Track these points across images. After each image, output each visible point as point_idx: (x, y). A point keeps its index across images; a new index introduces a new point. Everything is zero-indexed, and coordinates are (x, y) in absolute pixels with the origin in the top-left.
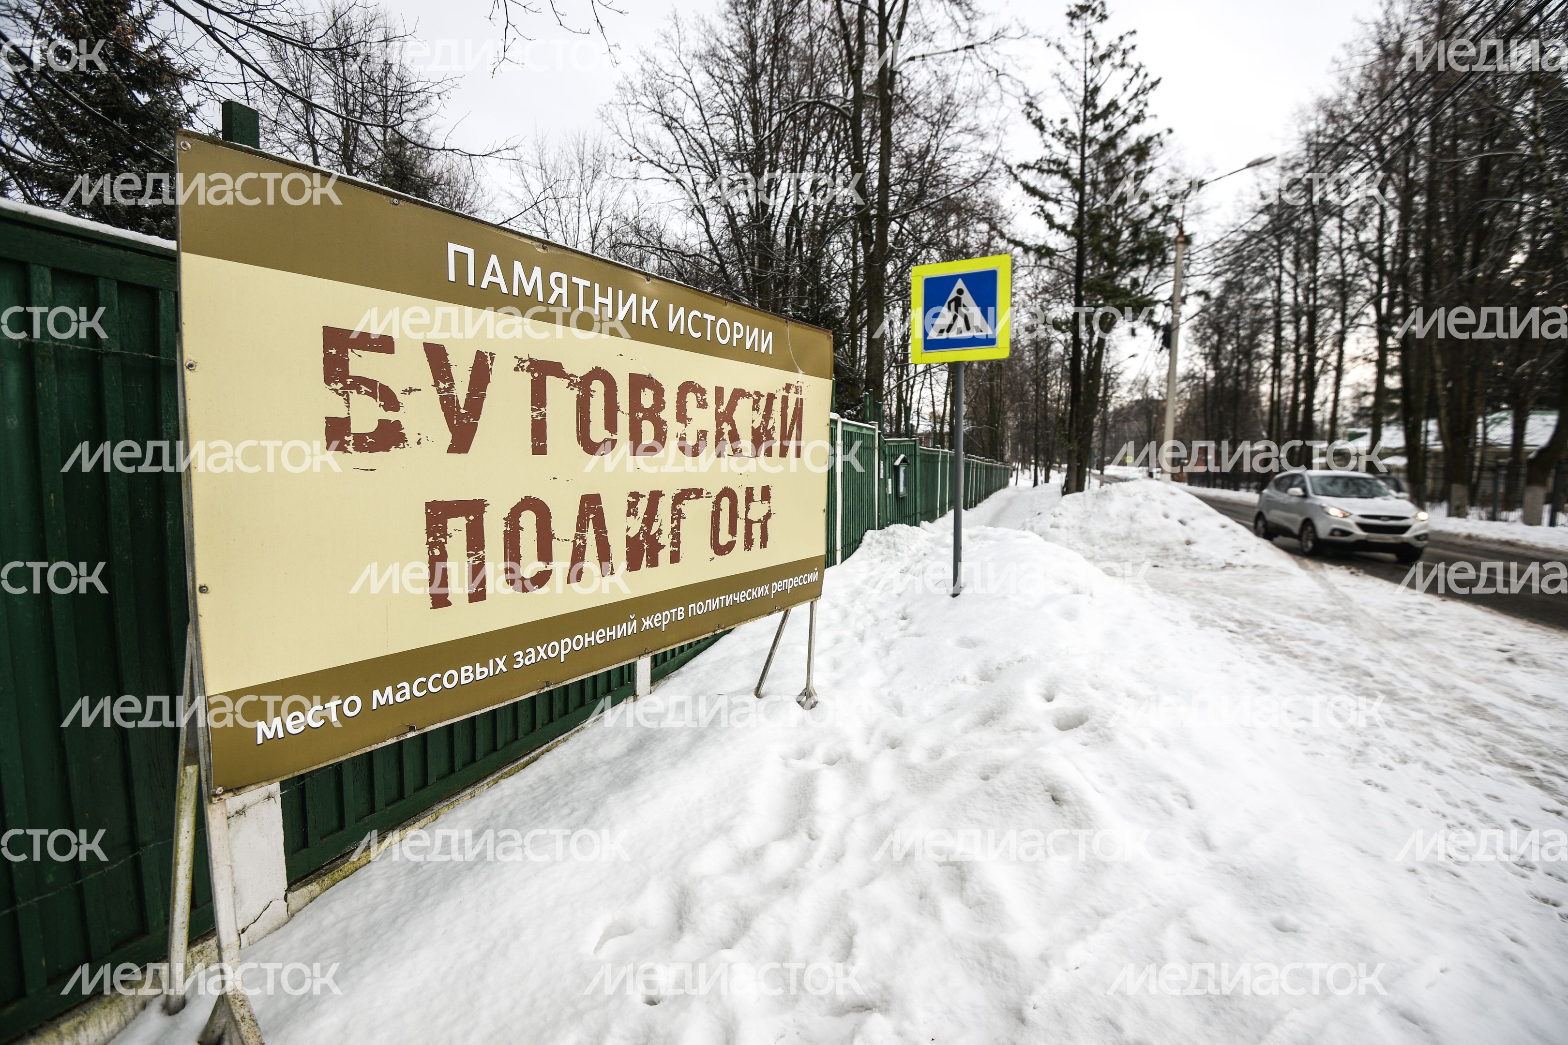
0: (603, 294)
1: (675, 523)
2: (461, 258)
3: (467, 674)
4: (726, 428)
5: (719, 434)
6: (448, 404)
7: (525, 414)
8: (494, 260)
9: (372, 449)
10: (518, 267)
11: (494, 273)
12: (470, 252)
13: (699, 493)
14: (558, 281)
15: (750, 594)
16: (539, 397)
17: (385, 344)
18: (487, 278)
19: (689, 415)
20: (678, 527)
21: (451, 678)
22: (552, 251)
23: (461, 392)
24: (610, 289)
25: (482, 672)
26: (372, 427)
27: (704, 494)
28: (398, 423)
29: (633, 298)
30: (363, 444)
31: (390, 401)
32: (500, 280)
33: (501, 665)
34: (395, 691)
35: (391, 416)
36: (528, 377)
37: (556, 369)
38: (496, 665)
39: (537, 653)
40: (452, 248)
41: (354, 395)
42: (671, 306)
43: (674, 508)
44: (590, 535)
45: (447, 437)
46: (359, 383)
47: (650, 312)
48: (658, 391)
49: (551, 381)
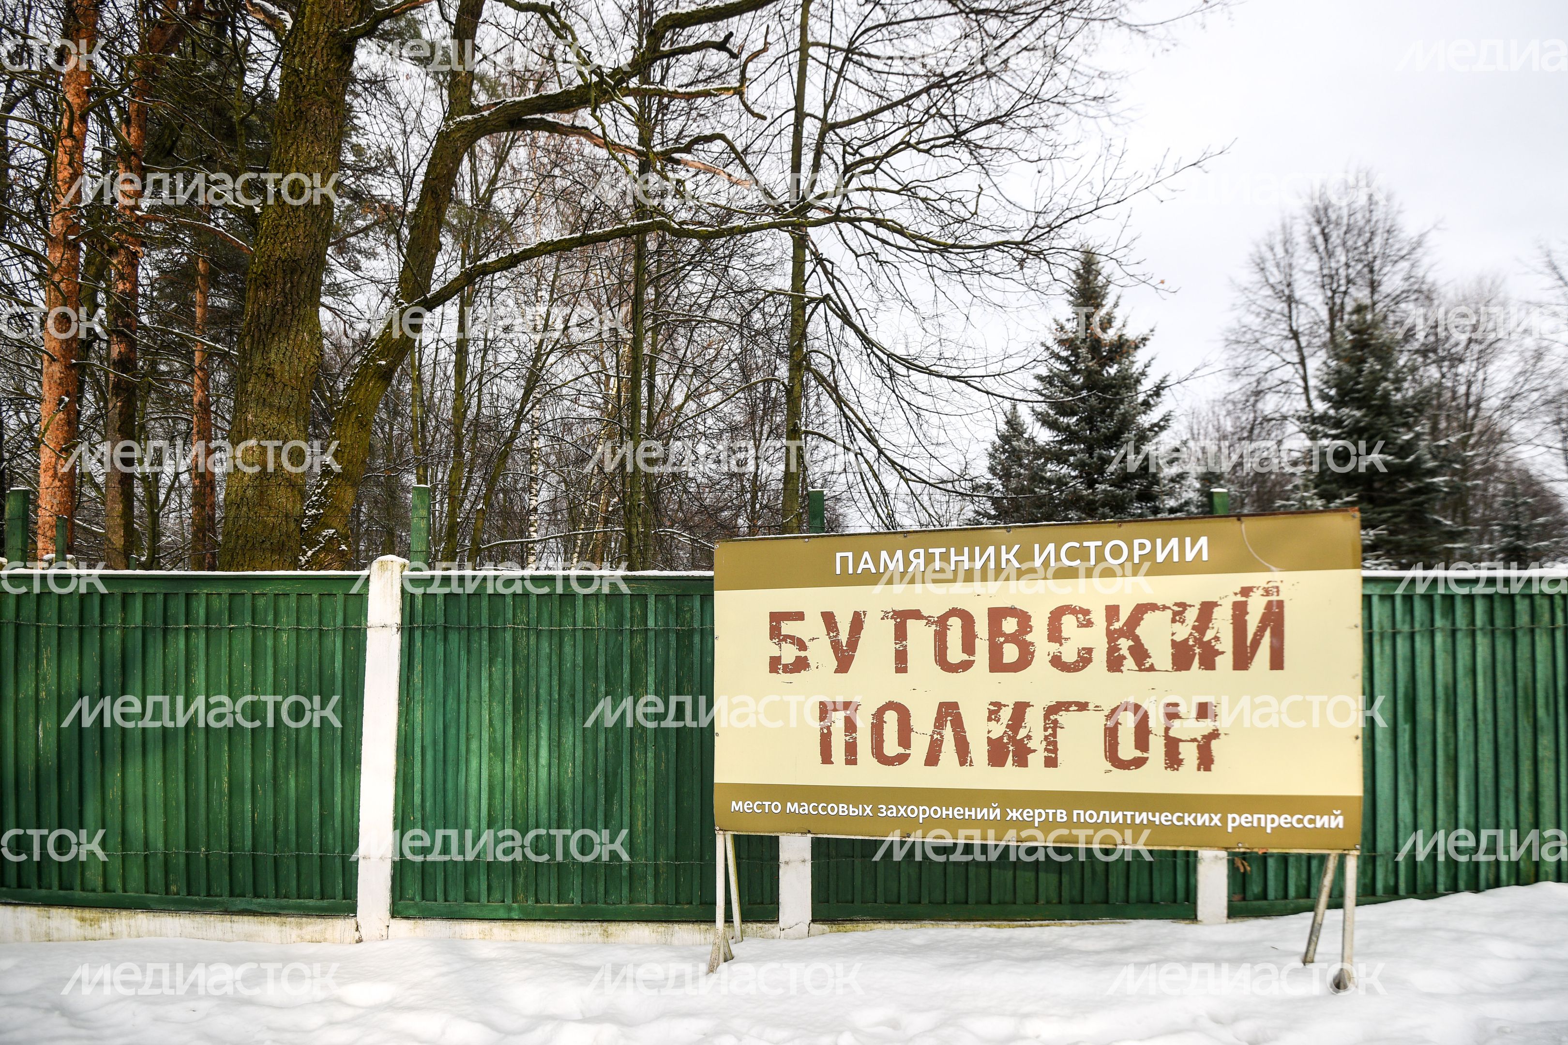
0: (959, 553)
1: (1050, 731)
2: (844, 560)
3: (843, 809)
4: (1124, 644)
5: (1112, 649)
6: (836, 645)
7: (890, 647)
8: (866, 555)
9: (791, 672)
10: (884, 555)
11: (866, 562)
12: (850, 555)
13: (1082, 706)
14: (917, 556)
15: (1180, 819)
16: (901, 634)
17: (799, 616)
18: (862, 566)
19: (1064, 634)
20: (1054, 735)
21: (833, 809)
22: (910, 536)
23: (844, 637)
24: (966, 549)
25: (853, 811)
26: (792, 660)
27: (1091, 706)
28: (806, 658)
29: (991, 550)
30: (787, 669)
31: (801, 645)
32: (871, 566)
33: (868, 810)
34: (800, 806)
35: (802, 654)
36: (893, 622)
37: (916, 614)
38: (864, 810)
39: (898, 811)
40: (839, 555)
41: (783, 644)
42: (1037, 546)
43: (1046, 717)
44: (948, 733)
45: (835, 664)
46: (787, 637)
47: (1011, 556)
48: (1024, 619)
49: (911, 624)
